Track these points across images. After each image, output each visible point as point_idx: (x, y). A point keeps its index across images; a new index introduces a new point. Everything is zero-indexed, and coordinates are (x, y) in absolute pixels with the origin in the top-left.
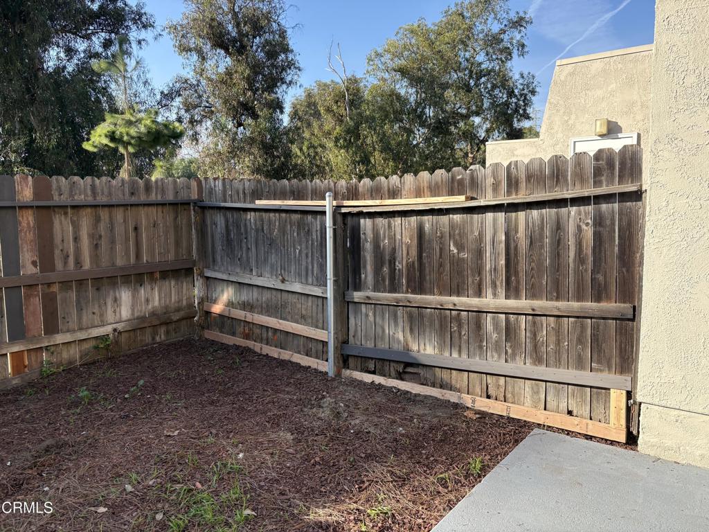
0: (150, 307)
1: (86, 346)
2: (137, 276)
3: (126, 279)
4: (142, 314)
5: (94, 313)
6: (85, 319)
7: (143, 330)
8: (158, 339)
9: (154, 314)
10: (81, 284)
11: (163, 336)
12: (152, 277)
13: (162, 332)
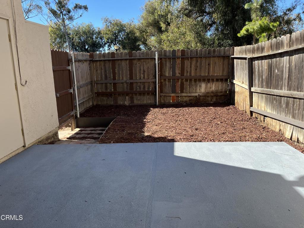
1: (191, 98)
2: (208, 80)
3: (204, 80)
4: (208, 92)
5: (193, 89)
6: (191, 90)
7: (208, 96)
8: (213, 100)
9: (212, 92)
10: (191, 80)
11: (215, 100)
12: (213, 80)
13: (215, 98)
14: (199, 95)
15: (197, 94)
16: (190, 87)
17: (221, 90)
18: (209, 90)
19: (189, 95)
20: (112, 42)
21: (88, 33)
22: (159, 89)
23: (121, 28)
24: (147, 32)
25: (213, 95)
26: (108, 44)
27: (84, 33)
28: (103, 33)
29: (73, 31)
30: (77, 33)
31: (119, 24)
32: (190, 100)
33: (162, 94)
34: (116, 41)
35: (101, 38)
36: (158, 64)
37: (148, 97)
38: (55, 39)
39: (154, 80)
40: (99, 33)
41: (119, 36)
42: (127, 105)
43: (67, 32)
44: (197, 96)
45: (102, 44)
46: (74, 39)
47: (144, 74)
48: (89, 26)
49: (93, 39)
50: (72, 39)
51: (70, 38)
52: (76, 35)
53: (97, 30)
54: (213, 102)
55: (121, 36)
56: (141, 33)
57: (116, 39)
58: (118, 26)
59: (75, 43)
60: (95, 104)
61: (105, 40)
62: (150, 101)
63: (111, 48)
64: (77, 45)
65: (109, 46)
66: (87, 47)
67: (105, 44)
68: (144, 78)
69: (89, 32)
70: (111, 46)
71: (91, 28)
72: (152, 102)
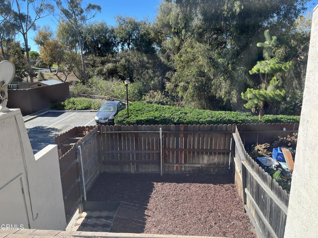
0: (214, 161)
1: (194, 168)
2: (210, 152)
3: (206, 153)
4: (211, 163)
5: (196, 160)
6: (194, 161)
7: (211, 168)
8: (215, 171)
9: (215, 164)
10: (194, 153)
11: (217, 171)
12: (215, 154)
13: (217, 169)
14: (202, 166)
15: (200, 165)
16: (193, 159)
17: (223, 163)
18: (211, 162)
19: (192, 165)
20: (125, 41)
21: (101, 32)
22: (163, 160)
23: (136, 27)
24: (162, 34)
25: (215, 167)
26: (122, 43)
27: (97, 31)
28: (116, 32)
29: (85, 30)
30: (90, 31)
31: (133, 22)
32: (193, 170)
33: (166, 164)
34: (129, 40)
35: (115, 38)
36: (162, 138)
37: (153, 165)
38: (68, 38)
39: (158, 152)
40: (113, 31)
41: (133, 35)
42: (133, 173)
43: (80, 31)
44: (199, 167)
45: (115, 43)
46: (87, 38)
47: (149, 145)
48: (102, 25)
49: (106, 37)
50: (85, 39)
51: (82, 37)
52: (89, 34)
53: (110, 29)
54: (215, 173)
55: (135, 35)
56: (156, 34)
57: (129, 38)
58: (132, 25)
59: (88, 42)
60: (102, 172)
61: (118, 39)
62: (155, 170)
63: (125, 47)
64: (90, 45)
65: (123, 45)
66: (100, 46)
67: (118, 43)
68: (149, 148)
69: (102, 30)
70: (125, 45)
71: (105, 27)
72: (156, 171)
